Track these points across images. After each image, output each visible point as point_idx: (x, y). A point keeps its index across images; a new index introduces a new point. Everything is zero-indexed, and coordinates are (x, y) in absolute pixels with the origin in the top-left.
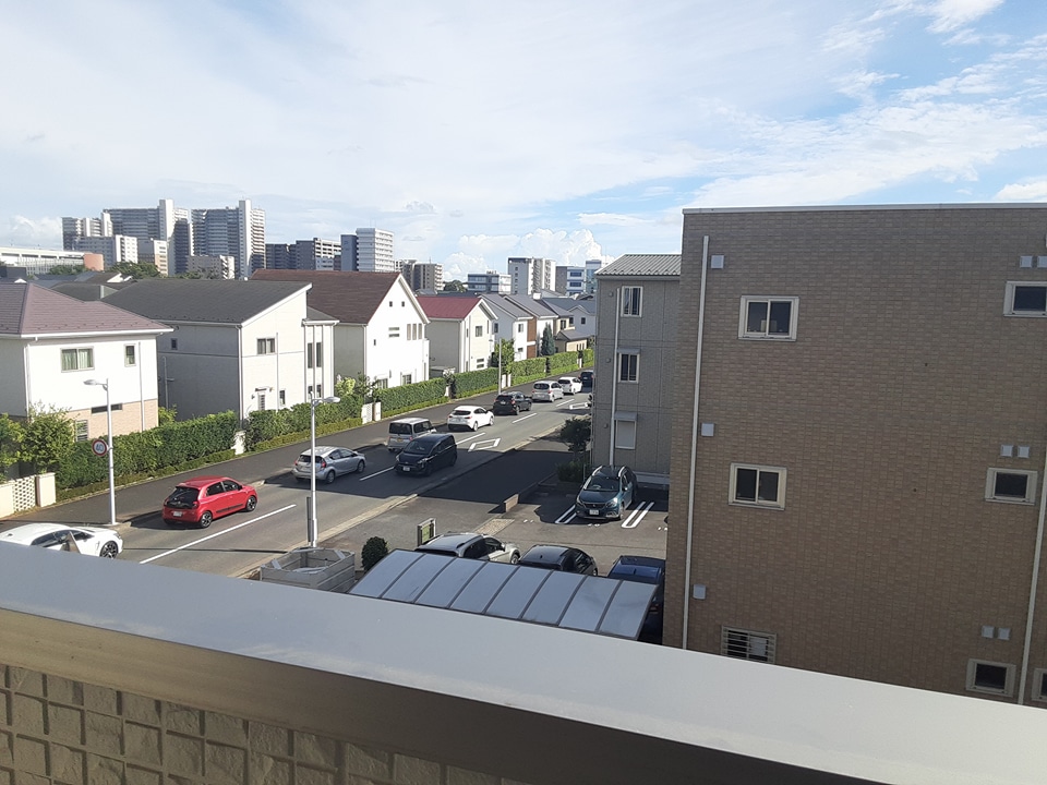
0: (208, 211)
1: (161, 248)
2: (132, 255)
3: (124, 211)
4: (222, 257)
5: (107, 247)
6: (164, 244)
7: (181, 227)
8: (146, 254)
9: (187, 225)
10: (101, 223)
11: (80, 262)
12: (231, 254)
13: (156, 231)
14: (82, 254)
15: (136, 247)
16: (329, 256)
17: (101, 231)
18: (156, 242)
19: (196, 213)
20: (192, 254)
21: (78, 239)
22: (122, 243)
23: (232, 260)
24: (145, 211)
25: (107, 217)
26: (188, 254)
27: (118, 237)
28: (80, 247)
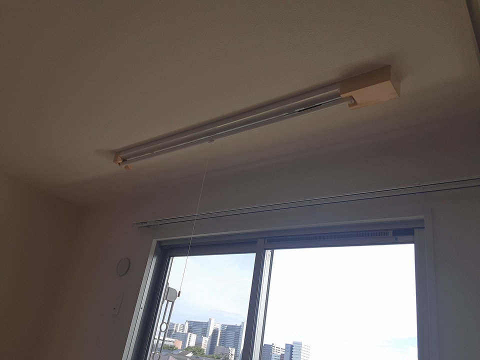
0: (228, 326)
1: (205, 341)
2: (192, 344)
3: (194, 322)
4: (230, 348)
5: (184, 338)
6: (207, 339)
7: (215, 332)
8: (199, 343)
9: (218, 331)
10: (184, 326)
11: (172, 344)
12: (234, 347)
13: (205, 333)
14: (174, 340)
15: (195, 339)
16: (278, 354)
17: (183, 330)
18: (204, 337)
19: (223, 326)
20: (217, 345)
21: (173, 333)
22: (190, 337)
23: (234, 350)
24: (202, 323)
25: (187, 324)
26: (216, 345)
27: (189, 334)
28: (173, 337)
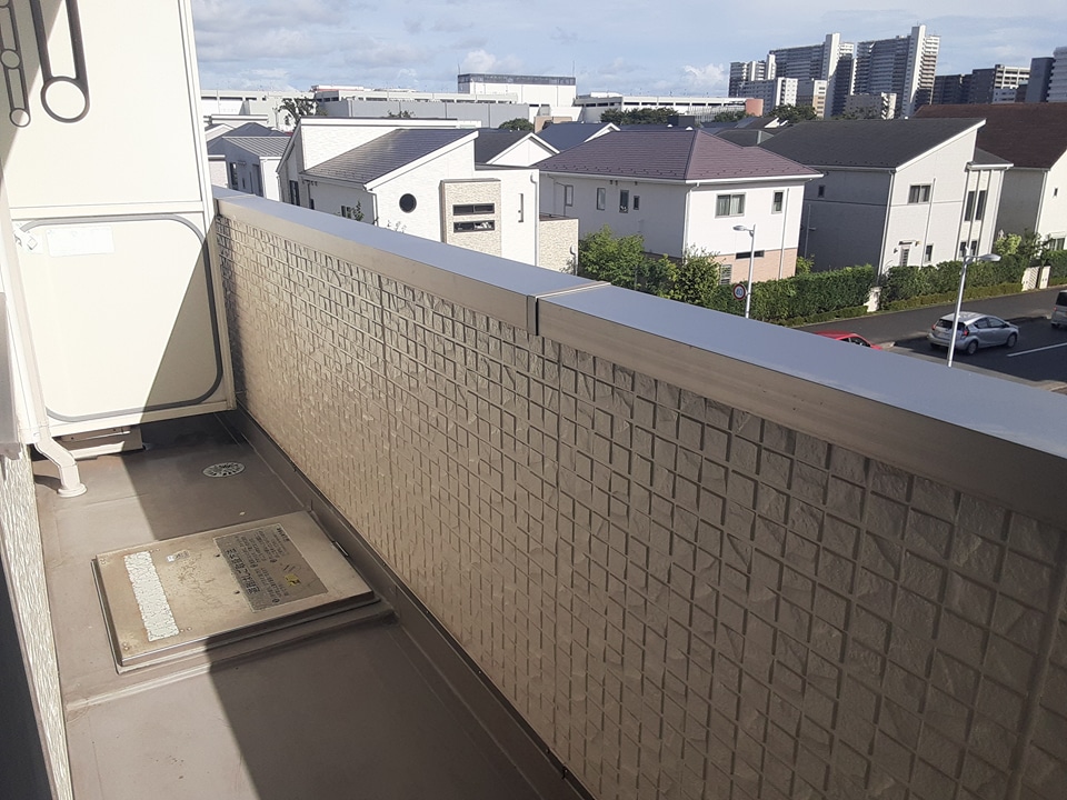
0: (876, 43)
1: (820, 88)
2: (791, 98)
3: (790, 50)
4: (883, 95)
5: (768, 90)
6: (824, 84)
7: (845, 63)
8: (805, 96)
9: (851, 61)
10: (765, 65)
11: (742, 108)
12: (893, 91)
13: (818, 71)
14: (744, 100)
15: (796, 88)
16: (1012, 86)
17: (765, 74)
18: (816, 82)
19: (863, 46)
20: (852, 94)
21: (742, 85)
22: (783, 85)
23: (894, 97)
24: (810, 48)
25: (773, 57)
26: (848, 93)
27: (780, 79)
28: (743, 94)
